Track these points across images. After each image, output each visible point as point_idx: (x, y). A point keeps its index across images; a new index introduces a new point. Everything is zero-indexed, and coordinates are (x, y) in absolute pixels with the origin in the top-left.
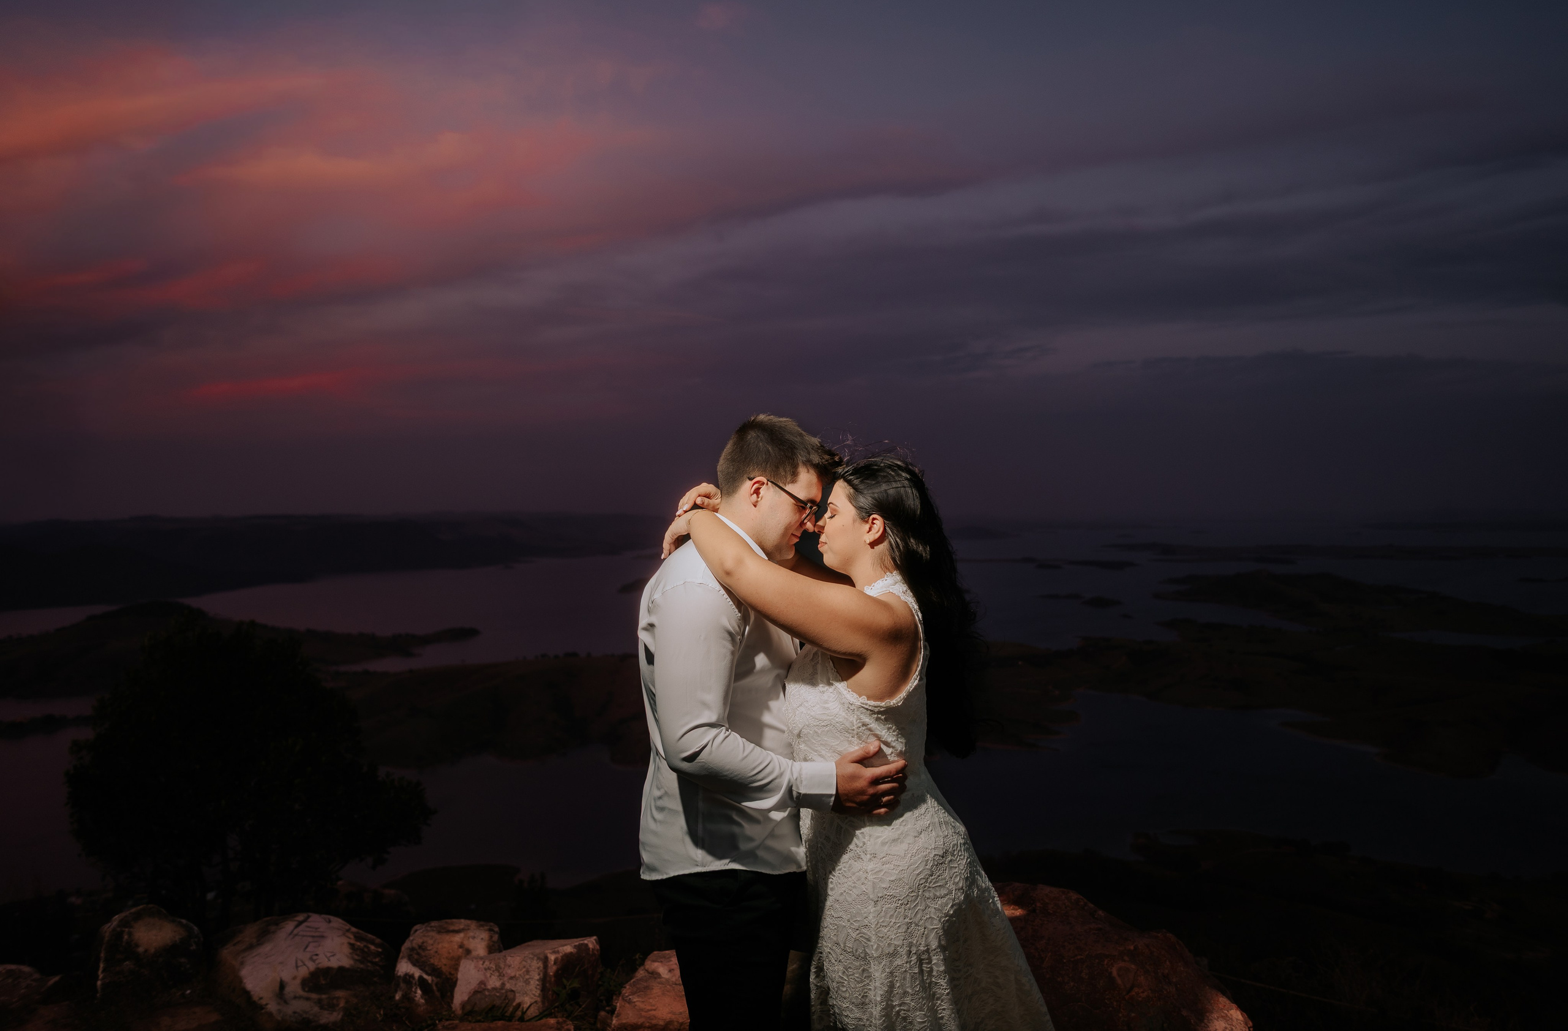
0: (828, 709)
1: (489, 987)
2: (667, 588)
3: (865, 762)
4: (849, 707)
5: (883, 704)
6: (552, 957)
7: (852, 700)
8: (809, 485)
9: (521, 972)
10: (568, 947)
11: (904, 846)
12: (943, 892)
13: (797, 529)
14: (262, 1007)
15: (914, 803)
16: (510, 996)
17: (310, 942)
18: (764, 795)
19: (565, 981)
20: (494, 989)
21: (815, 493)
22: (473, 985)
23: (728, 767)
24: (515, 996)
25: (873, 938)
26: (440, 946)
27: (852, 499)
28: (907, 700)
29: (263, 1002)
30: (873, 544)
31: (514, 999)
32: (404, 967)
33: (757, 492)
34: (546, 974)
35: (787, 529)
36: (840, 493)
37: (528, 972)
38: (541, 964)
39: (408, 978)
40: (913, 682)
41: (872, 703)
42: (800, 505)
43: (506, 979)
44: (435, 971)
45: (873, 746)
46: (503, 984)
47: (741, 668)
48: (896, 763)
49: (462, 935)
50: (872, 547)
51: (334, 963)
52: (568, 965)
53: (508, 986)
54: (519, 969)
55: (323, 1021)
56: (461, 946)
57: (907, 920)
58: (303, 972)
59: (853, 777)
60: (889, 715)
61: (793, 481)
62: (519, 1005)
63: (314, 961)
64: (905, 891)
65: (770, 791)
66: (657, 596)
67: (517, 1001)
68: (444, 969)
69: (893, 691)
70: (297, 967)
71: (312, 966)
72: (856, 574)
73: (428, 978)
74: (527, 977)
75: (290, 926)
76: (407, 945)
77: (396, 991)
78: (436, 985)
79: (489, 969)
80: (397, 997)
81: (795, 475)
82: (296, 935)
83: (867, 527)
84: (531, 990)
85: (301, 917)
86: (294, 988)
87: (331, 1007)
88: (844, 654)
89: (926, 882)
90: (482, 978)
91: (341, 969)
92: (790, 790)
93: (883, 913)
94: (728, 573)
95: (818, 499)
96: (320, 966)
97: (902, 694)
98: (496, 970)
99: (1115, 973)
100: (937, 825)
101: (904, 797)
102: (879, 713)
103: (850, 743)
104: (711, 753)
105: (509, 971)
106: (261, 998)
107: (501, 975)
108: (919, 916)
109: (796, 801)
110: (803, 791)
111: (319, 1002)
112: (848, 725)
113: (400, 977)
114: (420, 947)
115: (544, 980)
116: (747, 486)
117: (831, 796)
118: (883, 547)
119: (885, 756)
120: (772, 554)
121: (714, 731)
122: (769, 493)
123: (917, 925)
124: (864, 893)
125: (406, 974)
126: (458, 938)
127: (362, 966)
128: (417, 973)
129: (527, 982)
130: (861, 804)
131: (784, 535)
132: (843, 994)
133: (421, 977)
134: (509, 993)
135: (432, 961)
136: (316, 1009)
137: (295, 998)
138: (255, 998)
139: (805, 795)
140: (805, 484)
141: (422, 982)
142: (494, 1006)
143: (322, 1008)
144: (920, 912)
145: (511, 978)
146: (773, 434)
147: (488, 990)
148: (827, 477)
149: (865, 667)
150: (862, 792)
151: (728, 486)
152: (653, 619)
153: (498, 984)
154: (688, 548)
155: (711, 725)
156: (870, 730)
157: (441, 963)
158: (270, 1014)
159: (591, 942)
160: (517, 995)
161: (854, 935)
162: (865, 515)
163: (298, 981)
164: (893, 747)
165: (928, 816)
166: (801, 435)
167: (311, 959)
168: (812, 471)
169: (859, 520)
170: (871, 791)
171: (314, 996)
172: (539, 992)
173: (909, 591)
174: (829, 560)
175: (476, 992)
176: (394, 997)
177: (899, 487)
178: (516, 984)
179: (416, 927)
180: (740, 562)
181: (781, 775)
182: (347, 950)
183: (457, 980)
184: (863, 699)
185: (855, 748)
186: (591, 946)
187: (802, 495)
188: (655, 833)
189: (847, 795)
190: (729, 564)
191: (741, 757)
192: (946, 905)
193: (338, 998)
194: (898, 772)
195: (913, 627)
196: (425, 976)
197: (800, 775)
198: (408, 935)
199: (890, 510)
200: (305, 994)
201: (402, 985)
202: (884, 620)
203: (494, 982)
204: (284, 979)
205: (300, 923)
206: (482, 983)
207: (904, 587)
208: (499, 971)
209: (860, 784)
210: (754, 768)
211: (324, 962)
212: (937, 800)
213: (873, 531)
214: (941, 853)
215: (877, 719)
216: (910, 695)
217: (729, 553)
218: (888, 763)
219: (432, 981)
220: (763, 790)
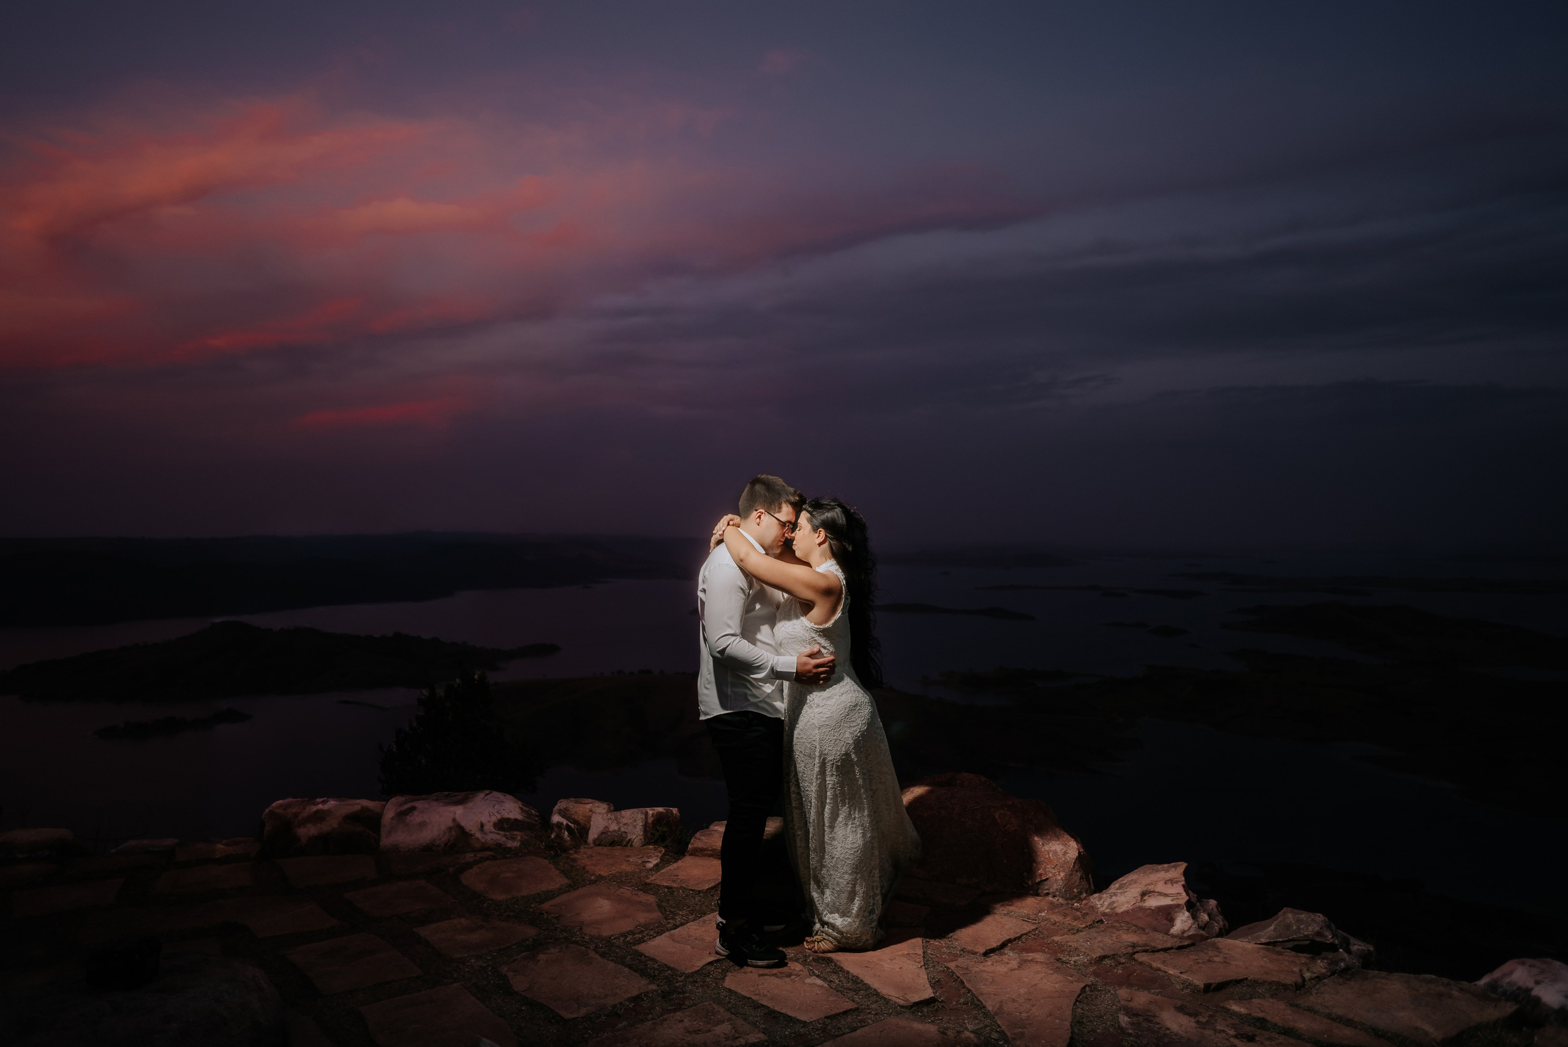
0: (795, 628)
1: (611, 830)
2: (711, 568)
3: (813, 657)
4: (806, 629)
5: (821, 627)
6: (651, 812)
7: (807, 625)
8: (788, 514)
9: (631, 821)
10: (660, 809)
11: (834, 700)
12: (854, 724)
13: (781, 538)
14: (472, 835)
15: (839, 680)
16: (624, 835)
17: (495, 804)
18: (759, 671)
19: (658, 828)
20: (614, 831)
21: (792, 518)
22: (601, 828)
23: (740, 656)
24: (627, 835)
25: (818, 746)
26: (578, 809)
27: (810, 521)
28: (834, 624)
29: (473, 832)
30: (820, 544)
31: (627, 837)
32: (556, 818)
33: (759, 517)
34: (646, 822)
35: (776, 538)
36: (804, 517)
37: (635, 821)
38: (643, 816)
39: (559, 825)
40: (838, 615)
41: (816, 626)
42: (783, 524)
43: (621, 825)
44: (575, 822)
45: (816, 648)
46: (620, 828)
47: (748, 609)
48: (828, 657)
49: (591, 805)
50: (820, 546)
51: (512, 816)
52: (659, 818)
53: (622, 829)
54: (630, 819)
55: (509, 845)
56: (591, 811)
57: (835, 737)
58: (494, 819)
59: (805, 664)
60: (825, 633)
61: (779, 512)
62: (630, 840)
63: (500, 813)
64: (834, 723)
65: (762, 669)
66: (706, 573)
67: (628, 838)
68: (581, 821)
69: (827, 620)
70: (490, 816)
71: (499, 817)
72: (813, 560)
73: (572, 825)
74: (635, 824)
75: (482, 795)
76: (556, 808)
77: (552, 833)
78: (577, 829)
79: (610, 819)
80: (553, 837)
81: (780, 508)
82: (486, 800)
83: (817, 535)
84: (637, 832)
85: (487, 792)
86: (489, 827)
87: (513, 839)
88: (804, 600)
89: (845, 718)
90: (607, 824)
91: (516, 820)
92: (772, 669)
93: (822, 734)
94: (741, 560)
95: (793, 521)
96: (504, 817)
97: (832, 621)
98: (615, 819)
99: (997, 816)
100: (853, 691)
101: (834, 676)
102: (820, 631)
103: (805, 647)
104: (731, 649)
105: (623, 820)
106: (471, 830)
107: (618, 823)
108: (841, 736)
109: (776, 675)
110: (779, 670)
111: (505, 836)
112: (804, 638)
113: (554, 824)
114: (565, 809)
115: (645, 826)
116: (755, 514)
117: (794, 673)
118: (826, 545)
119: (823, 654)
120: (768, 550)
121: (734, 638)
122: (766, 519)
123: (840, 740)
124: (813, 724)
125: (558, 822)
126: (588, 806)
127: (528, 820)
128: (565, 822)
129: (635, 827)
130: (810, 678)
131: (774, 541)
132: (805, 779)
133: (567, 824)
134: (623, 834)
135: (573, 817)
136: (504, 839)
137: (490, 832)
138: (467, 830)
139: (780, 672)
140: (786, 513)
141: (568, 828)
142: (614, 841)
143: (507, 838)
144: (842, 734)
145: (625, 824)
146: (769, 486)
147: (610, 831)
148: (798, 508)
149: (815, 608)
150: (810, 671)
151: (744, 514)
152: (705, 587)
153: (616, 828)
154: (723, 546)
155: (733, 635)
156: (815, 640)
157: (580, 818)
158: (478, 839)
159: (675, 811)
160: (629, 834)
161: (809, 746)
162: (815, 529)
163: (491, 824)
164: (828, 649)
165: (848, 687)
166: (784, 486)
167: (498, 812)
168: (789, 506)
169: (812, 532)
170: (814, 671)
171: (501, 832)
172: (642, 832)
173: (839, 569)
174: (798, 554)
175: (602, 833)
176: (551, 836)
177: (836, 514)
178: (627, 828)
179: (562, 800)
180: (748, 554)
181: (768, 661)
182: (519, 810)
183: (590, 828)
184: (812, 625)
185: (808, 650)
186: (674, 812)
187: (783, 519)
188: (706, 695)
189: (802, 673)
190: (742, 556)
191: (747, 651)
192: (856, 731)
193: (516, 835)
194: (829, 662)
195: (839, 587)
196: (570, 824)
197: (778, 661)
198: (556, 804)
199: (829, 527)
200: (496, 831)
201: (556, 829)
202: (823, 583)
203: (614, 827)
204: (482, 821)
205: (487, 795)
206: (606, 827)
207: (837, 567)
208: (617, 821)
209: (809, 667)
210: (753, 657)
211: (506, 816)
212: (851, 678)
213: (820, 537)
214: (854, 705)
215: (819, 635)
216: (836, 621)
217: (743, 550)
218: (825, 657)
219: (575, 827)
220: (759, 668)
